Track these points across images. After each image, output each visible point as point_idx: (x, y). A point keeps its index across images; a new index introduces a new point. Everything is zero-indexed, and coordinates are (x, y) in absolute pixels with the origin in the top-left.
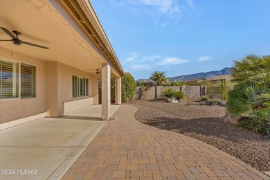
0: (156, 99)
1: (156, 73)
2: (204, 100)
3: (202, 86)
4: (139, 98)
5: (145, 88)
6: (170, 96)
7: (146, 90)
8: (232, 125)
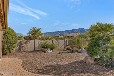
0: (35, 50)
1: (34, 29)
2: (68, 49)
3: (66, 40)
4: (20, 50)
5: (25, 41)
6: (46, 47)
7: (26, 43)
8: (92, 64)
